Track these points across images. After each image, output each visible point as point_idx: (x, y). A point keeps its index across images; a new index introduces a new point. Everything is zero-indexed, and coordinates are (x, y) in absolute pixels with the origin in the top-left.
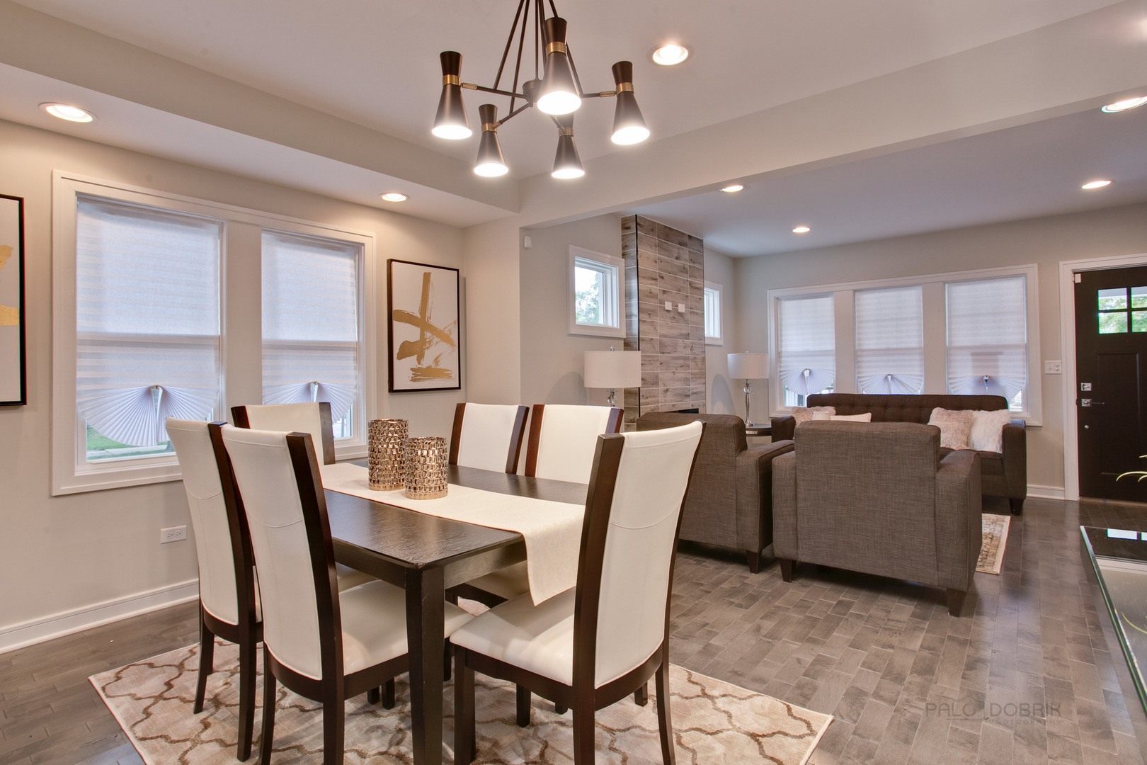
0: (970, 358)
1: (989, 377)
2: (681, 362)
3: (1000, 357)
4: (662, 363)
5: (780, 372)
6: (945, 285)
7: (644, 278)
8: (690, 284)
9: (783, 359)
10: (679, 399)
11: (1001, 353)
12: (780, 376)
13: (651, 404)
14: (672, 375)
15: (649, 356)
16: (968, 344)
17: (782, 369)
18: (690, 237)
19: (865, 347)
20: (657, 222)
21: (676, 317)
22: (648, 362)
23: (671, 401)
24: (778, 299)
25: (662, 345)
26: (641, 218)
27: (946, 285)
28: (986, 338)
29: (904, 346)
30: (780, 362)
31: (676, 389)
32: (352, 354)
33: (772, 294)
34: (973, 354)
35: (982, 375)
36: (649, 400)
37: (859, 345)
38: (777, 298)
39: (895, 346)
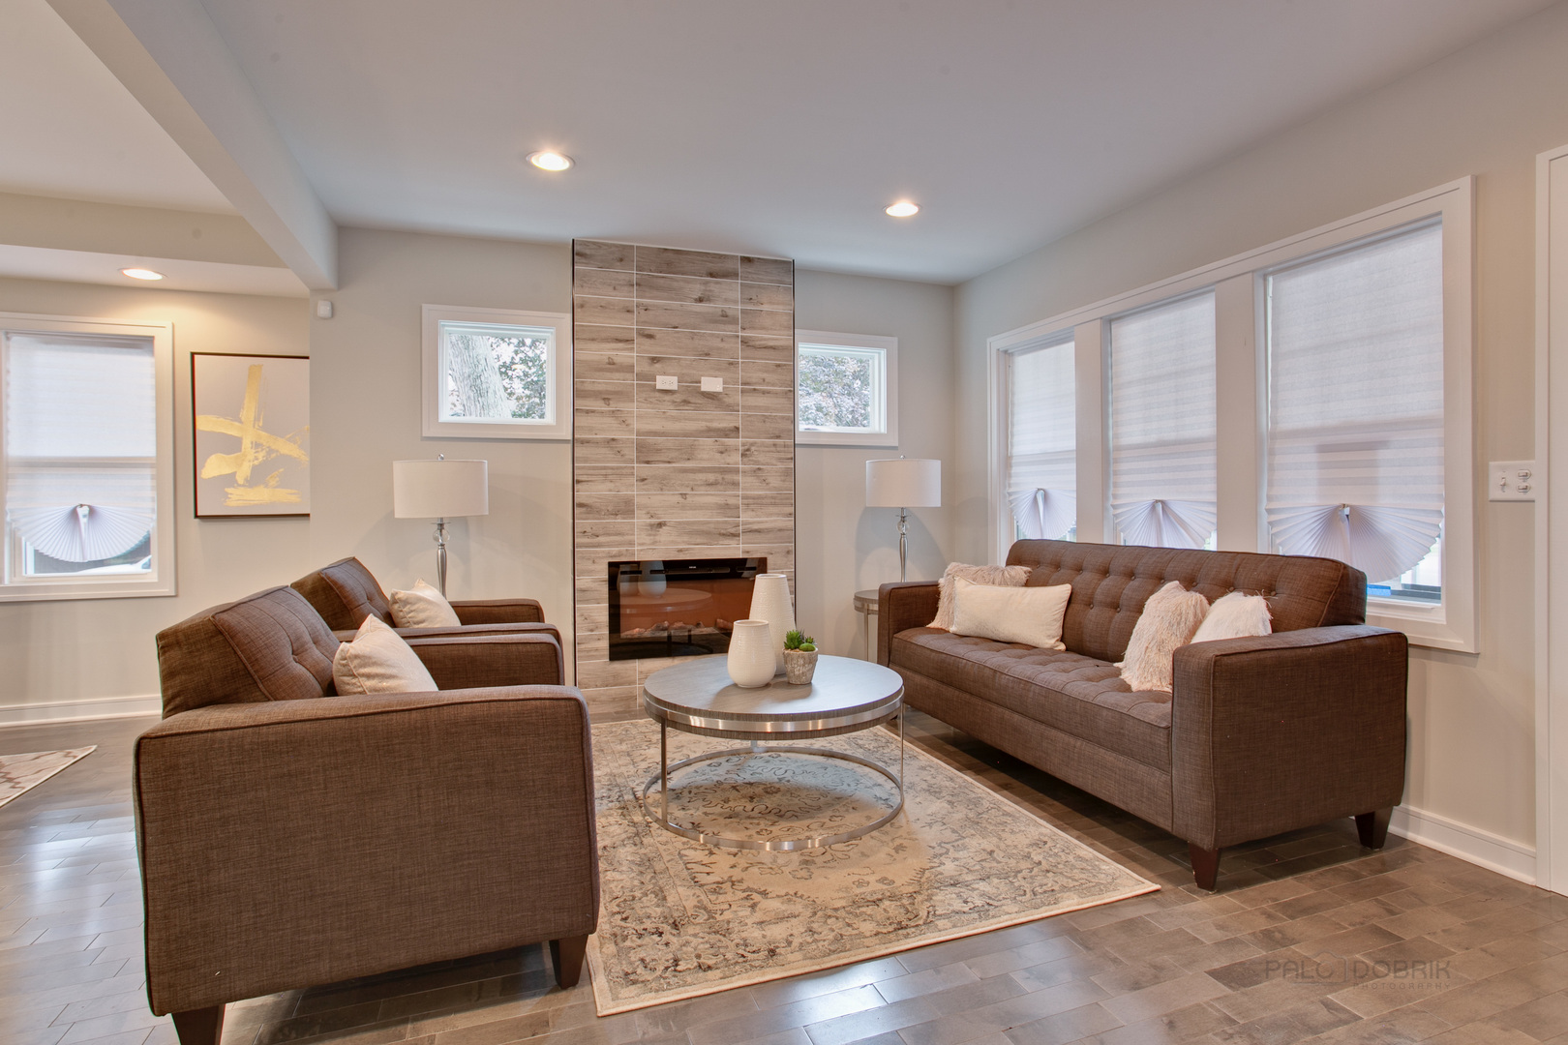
0: (1313, 457)
1: (1352, 508)
2: (711, 477)
3: (1383, 454)
4: (643, 480)
5: (1010, 494)
6: (1265, 280)
7: (593, 340)
8: (745, 342)
9: (1014, 470)
10: (705, 541)
11: (1382, 444)
12: (1011, 502)
13: (609, 546)
14: (679, 499)
15: (605, 468)
16: (1311, 422)
17: (1011, 490)
18: (747, 260)
19: (1125, 441)
20: (635, 244)
21: (692, 400)
22: (602, 478)
23: (673, 542)
24: (1007, 355)
25: (641, 448)
26: (585, 243)
27: (1271, 279)
28: (1351, 407)
29: (1187, 434)
30: (1010, 476)
31: (688, 523)
32: (148, 472)
33: (996, 343)
34: (1323, 449)
35: (1337, 502)
36: (601, 539)
37: (1116, 436)
38: (1006, 352)
39: (1171, 436)
